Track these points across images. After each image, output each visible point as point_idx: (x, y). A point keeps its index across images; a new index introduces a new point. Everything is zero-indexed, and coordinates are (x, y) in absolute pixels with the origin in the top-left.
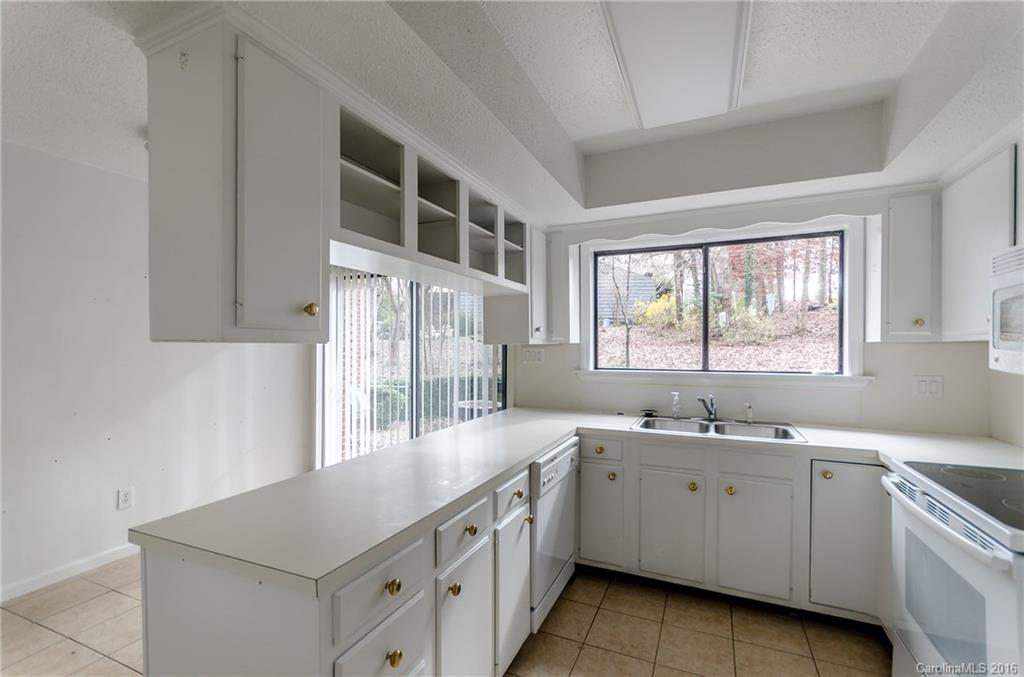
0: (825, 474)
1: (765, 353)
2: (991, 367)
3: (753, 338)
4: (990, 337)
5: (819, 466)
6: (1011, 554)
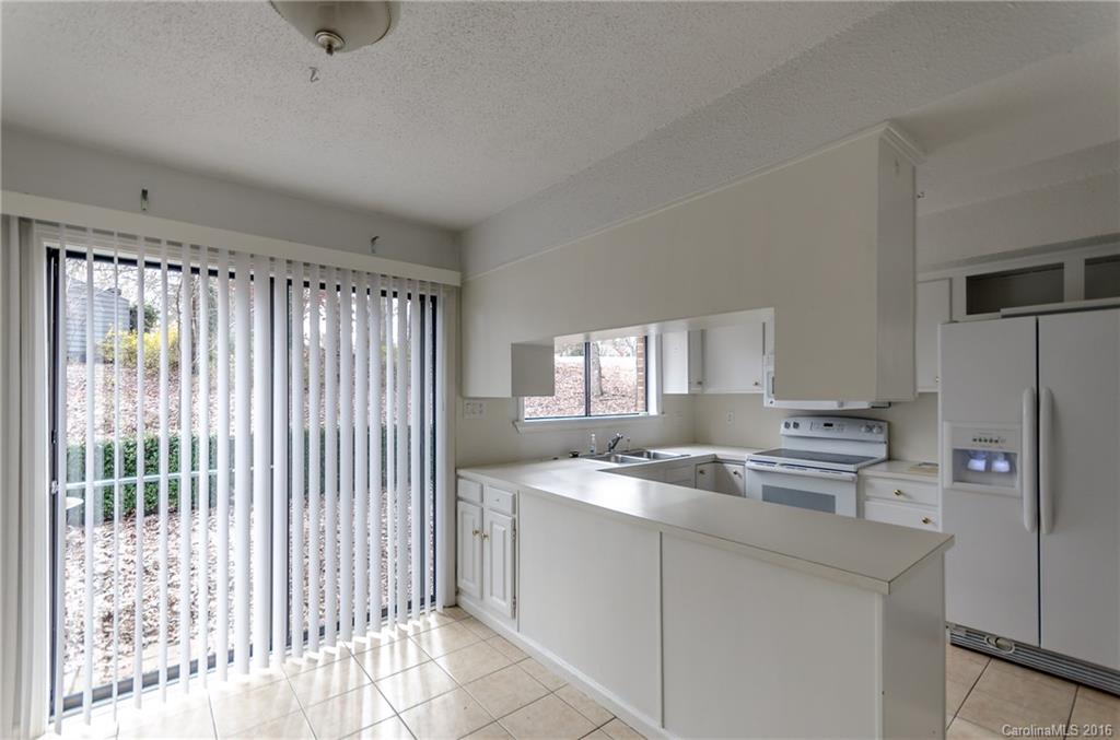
0: (702, 472)
2: (766, 405)
4: (765, 392)
5: (700, 468)
6: (853, 475)
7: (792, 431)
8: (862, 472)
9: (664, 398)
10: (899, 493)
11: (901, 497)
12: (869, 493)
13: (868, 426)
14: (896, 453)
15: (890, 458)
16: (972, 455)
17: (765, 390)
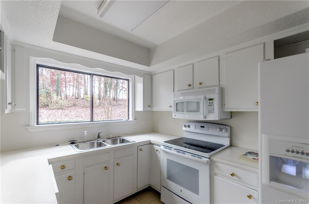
0: (141, 150)
1: (66, 112)
2: (173, 117)
3: (60, 107)
4: (173, 110)
5: (139, 148)
6: (208, 159)
7: (187, 129)
8: (212, 158)
9: (136, 113)
10: (233, 175)
11: (234, 177)
12: (216, 171)
13: (220, 128)
14: (234, 143)
15: (231, 145)
16: (284, 161)
17: (173, 109)
